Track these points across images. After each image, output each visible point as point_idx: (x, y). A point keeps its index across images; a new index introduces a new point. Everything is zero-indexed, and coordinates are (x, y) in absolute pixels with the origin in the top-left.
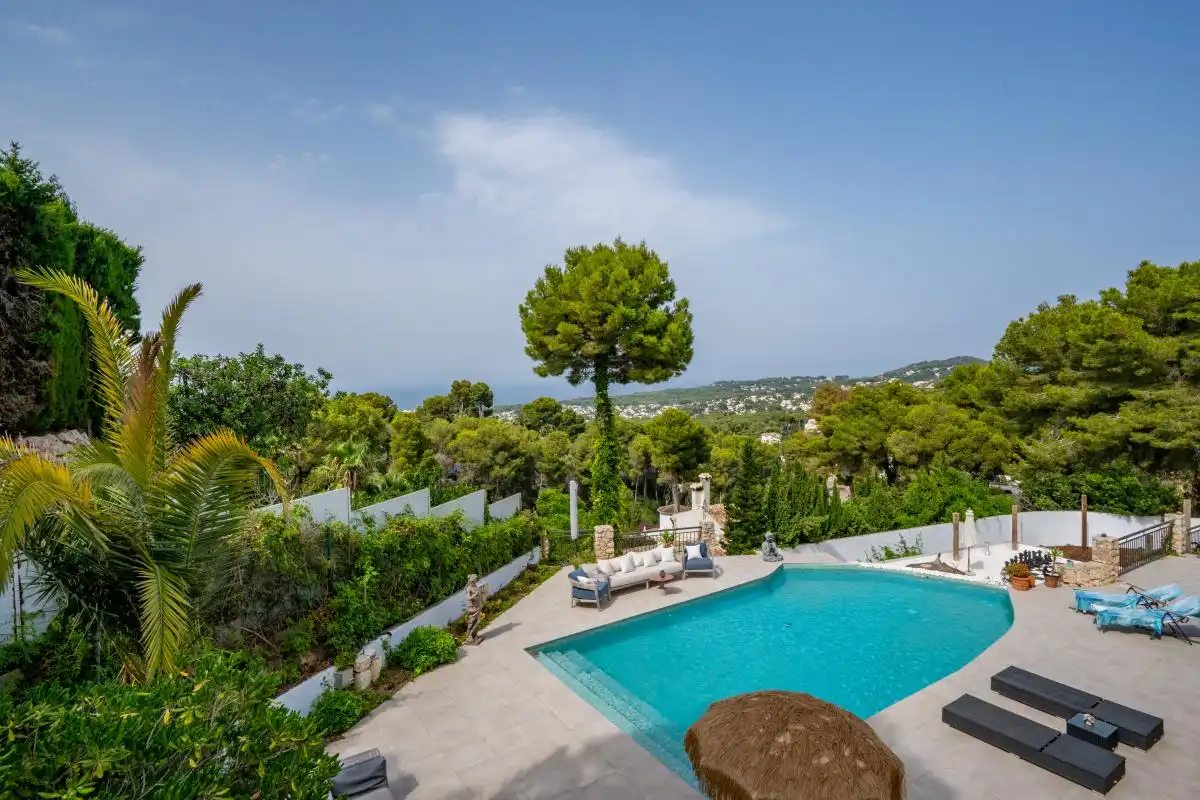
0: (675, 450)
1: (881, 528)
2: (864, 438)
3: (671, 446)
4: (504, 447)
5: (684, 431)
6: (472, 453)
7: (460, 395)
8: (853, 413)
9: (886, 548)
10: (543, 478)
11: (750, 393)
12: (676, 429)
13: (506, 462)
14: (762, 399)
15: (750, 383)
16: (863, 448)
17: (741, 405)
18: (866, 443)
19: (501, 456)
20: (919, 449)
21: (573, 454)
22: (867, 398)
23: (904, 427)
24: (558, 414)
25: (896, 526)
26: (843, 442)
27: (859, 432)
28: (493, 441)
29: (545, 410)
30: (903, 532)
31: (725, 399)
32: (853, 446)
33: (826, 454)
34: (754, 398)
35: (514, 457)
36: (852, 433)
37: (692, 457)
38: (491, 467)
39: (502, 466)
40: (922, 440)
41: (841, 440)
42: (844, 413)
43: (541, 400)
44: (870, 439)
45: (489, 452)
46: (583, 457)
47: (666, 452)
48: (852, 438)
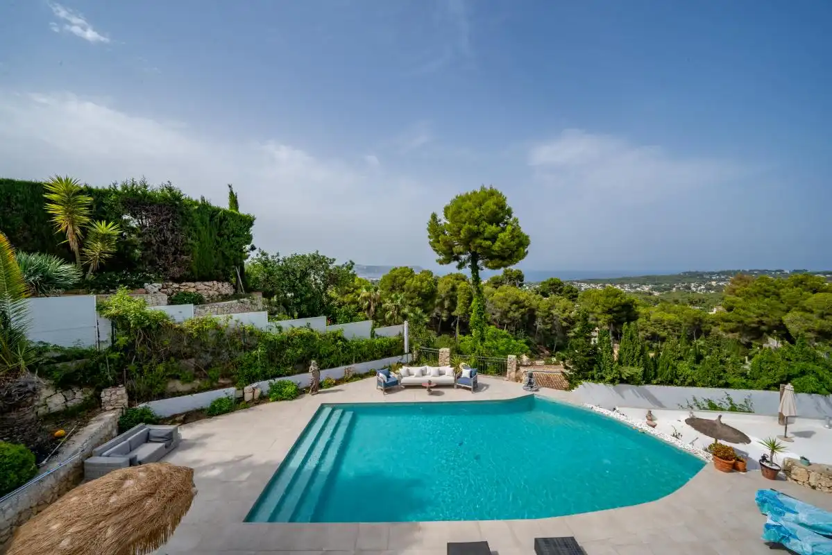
0: (610, 311)
1: (712, 385)
2: (762, 315)
3: (607, 309)
4: (516, 302)
5: (617, 300)
6: (499, 304)
7: (507, 275)
8: (756, 295)
9: (710, 401)
10: (540, 320)
11: (711, 280)
12: (610, 299)
13: (517, 309)
14: (721, 284)
15: (712, 274)
16: (761, 323)
17: (703, 287)
18: (765, 319)
19: (514, 307)
20: (816, 327)
21: (559, 309)
22: (769, 285)
23: (804, 309)
24: (561, 287)
25: (727, 385)
26: (742, 317)
27: (757, 311)
28: (510, 299)
29: (552, 285)
30: (730, 391)
31: (690, 283)
32: (750, 320)
33: (726, 324)
34: (714, 283)
35: (522, 308)
36: (752, 312)
37: (624, 316)
38: (508, 312)
39: (515, 312)
40: (820, 321)
41: (740, 315)
42: (749, 296)
43: (552, 279)
44: (768, 317)
45: (508, 304)
46: (564, 311)
47: (604, 312)
48: (752, 314)
